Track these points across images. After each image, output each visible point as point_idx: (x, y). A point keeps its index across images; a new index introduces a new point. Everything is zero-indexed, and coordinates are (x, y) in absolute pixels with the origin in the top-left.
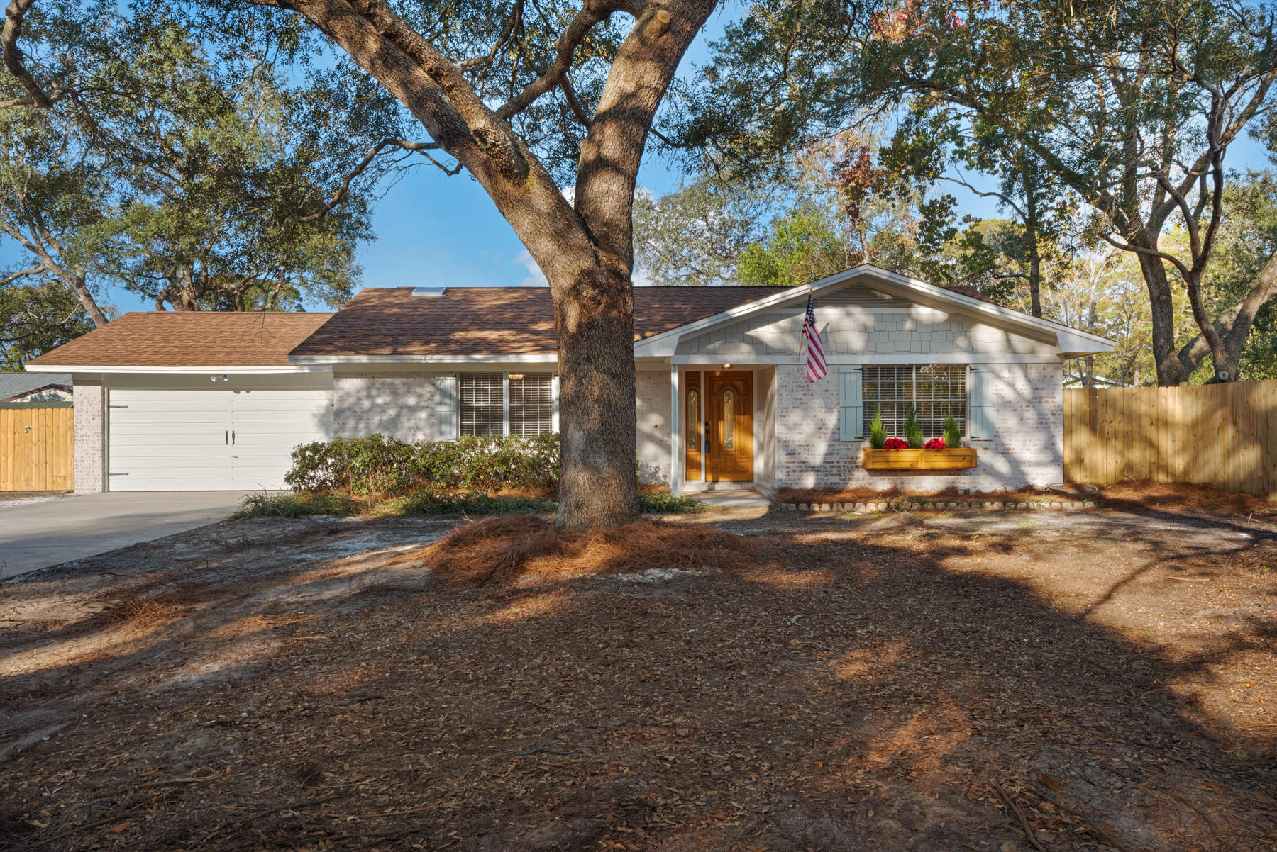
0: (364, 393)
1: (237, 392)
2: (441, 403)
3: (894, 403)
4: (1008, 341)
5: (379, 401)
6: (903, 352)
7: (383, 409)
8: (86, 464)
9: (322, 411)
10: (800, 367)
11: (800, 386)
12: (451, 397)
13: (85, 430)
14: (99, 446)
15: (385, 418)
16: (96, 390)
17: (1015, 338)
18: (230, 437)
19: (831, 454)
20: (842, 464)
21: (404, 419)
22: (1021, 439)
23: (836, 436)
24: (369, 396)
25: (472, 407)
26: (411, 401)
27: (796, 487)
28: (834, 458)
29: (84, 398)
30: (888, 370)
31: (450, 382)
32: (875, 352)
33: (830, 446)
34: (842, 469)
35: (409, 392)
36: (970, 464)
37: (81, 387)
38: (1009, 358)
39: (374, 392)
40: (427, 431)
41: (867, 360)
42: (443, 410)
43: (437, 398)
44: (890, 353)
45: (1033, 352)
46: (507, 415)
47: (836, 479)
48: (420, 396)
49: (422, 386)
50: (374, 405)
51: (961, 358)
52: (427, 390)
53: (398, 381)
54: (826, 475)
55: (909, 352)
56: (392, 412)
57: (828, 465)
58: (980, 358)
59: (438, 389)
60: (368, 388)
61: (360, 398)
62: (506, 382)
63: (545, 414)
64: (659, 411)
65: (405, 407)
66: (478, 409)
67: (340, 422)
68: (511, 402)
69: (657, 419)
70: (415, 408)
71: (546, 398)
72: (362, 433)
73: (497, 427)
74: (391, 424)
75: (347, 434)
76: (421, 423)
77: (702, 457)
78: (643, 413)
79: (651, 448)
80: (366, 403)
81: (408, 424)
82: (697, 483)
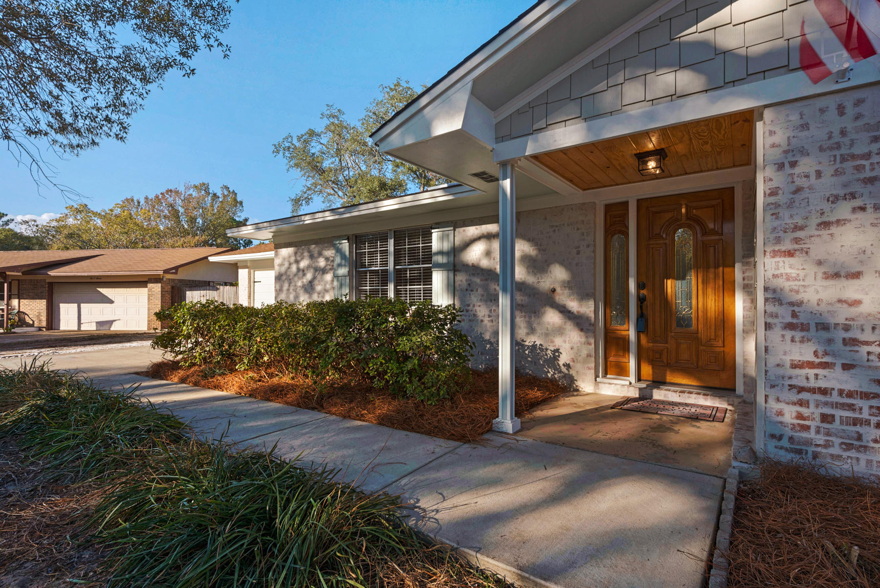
0: (292, 260)
5: (302, 265)
7: (302, 272)
12: (346, 259)
15: (306, 281)
24: (296, 262)
25: (366, 272)
26: (322, 263)
35: (321, 255)
39: (299, 258)
40: (331, 292)
42: (342, 271)
43: (337, 260)
48: (327, 259)
49: (328, 248)
52: (330, 253)
53: (312, 247)
56: (309, 276)
59: (338, 251)
61: (290, 264)
62: (391, 242)
63: (427, 278)
64: (562, 263)
65: (316, 269)
66: (371, 272)
67: (278, 287)
68: (395, 264)
69: (559, 274)
70: (324, 271)
71: (428, 255)
72: (292, 297)
73: (385, 292)
74: (309, 288)
75: (283, 296)
76: (328, 286)
77: (632, 334)
78: (537, 265)
79: (552, 317)
80: (294, 268)
81: (319, 288)
82: (623, 382)
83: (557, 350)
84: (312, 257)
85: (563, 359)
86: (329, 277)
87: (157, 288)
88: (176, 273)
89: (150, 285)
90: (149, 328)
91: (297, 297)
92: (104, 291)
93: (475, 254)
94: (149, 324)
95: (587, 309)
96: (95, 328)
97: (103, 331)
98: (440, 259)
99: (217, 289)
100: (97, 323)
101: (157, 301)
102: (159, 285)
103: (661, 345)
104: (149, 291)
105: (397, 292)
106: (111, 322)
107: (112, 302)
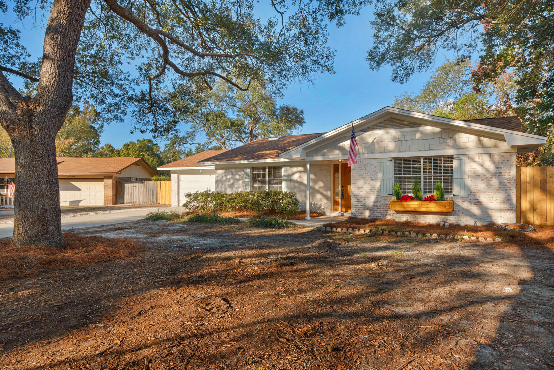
0: (224, 175)
1: (210, 175)
2: (245, 178)
3: (411, 177)
4: (480, 141)
5: (228, 177)
6: (414, 150)
7: (229, 180)
8: (174, 198)
10: (362, 160)
11: (361, 169)
12: (248, 175)
13: (174, 187)
14: (177, 192)
15: (230, 183)
16: (176, 175)
17: (485, 140)
19: (377, 202)
20: (382, 207)
21: (235, 184)
22: (487, 196)
23: (379, 193)
24: (225, 176)
25: (256, 180)
26: (237, 177)
27: (360, 217)
28: (378, 204)
29: (174, 176)
30: (407, 160)
31: (248, 170)
32: (399, 151)
33: (376, 198)
34: (382, 209)
35: (237, 174)
36: (453, 210)
37: (173, 174)
38: (480, 151)
39: (227, 174)
40: (242, 188)
41: (395, 155)
42: (247, 180)
43: (245, 176)
44: (407, 151)
45: (496, 146)
46: (267, 182)
47: (379, 214)
48: (240, 175)
49: (240, 172)
50: (227, 179)
51: (450, 152)
52: (242, 173)
53: (233, 170)
54: (374, 212)
55: (418, 150)
56: (232, 181)
57: (375, 208)
58: (461, 151)
59: (245, 173)
60: (225, 173)
61: (223, 176)
62: (267, 170)
63: (280, 183)
64: (322, 181)
65: (235, 179)
66: (259, 180)
67: (217, 185)
68: (269, 178)
69: (321, 184)
70: (238, 180)
71: (280, 176)
72: (223, 189)
73: (264, 187)
74: (232, 186)
75: (219, 189)
76: (240, 185)
77: (340, 201)
78: (315, 182)
79: (319, 196)
80: (224, 178)
81: (236, 186)
82: (338, 212)
83: (321, 205)
84: (233, 174)
85: (322, 207)
86: (241, 182)
87: (109, 182)
88: (120, 174)
89: (105, 180)
90: (105, 204)
91: (226, 189)
92: (76, 184)
93: (296, 177)
94: (104, 202)
95: (329, 193)
96: (68, 205)
97: (75, 207)
98: (285, 178)
99: (143, 183)
100: (70, 201)
101: (109, 189)
102: (111, 180)
103: (347, 202)
104: (105, 183)
105: (269, 187)
106: (79, 201)
107: (80, 190)
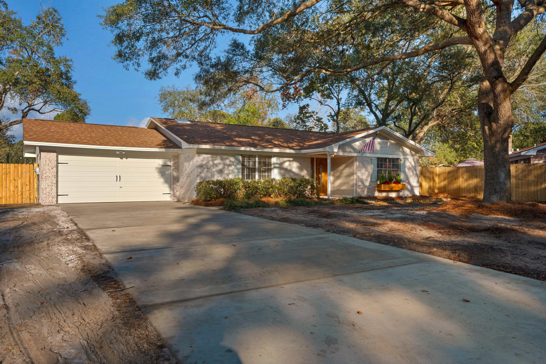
1: (122, 158)
5: (216, 162)
8: (48, 190)
9: (160, 166)
11: (362, 164)
12: (240, 162)
13: (47, 174)
14: (55, 182)
15: (218, 169)
16: (53, 155)
18: (118, 178)
19: (369, 186)
20: (372, 189)
21: (225, 170)
23: (371, 180)
26: (227, 163)
29: (47, 158)
31: (240, 157)
32: (380, 154)
33: (369, 183)
37: (45, 153)
39: (214, 159)
40: (233, 174)
46: (257, 170)
47: (370, 194)
48: (230, 162)
52: (232, 160)
57: (369, 189)
59: (237, 159)
60: (212, 157)
61: (209, 161)
62: (257, 159)
63: (270, 171)
66: (247, 168)
68: (259, 166)
70: (228, 166)
71: (270, 164)
72: (209, 175)
74: (220, 172)
76: (230, 171)
80: (211, 163)
86: (231, 168)
91: (213, 175)
93: (286, 165)
98: (275, 166)
105: (258, 175)
